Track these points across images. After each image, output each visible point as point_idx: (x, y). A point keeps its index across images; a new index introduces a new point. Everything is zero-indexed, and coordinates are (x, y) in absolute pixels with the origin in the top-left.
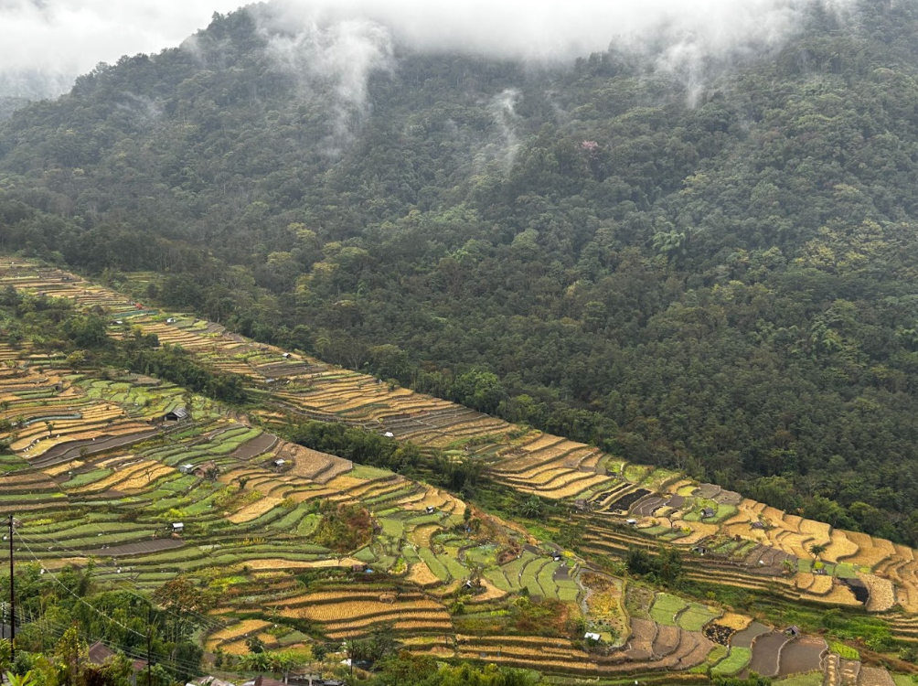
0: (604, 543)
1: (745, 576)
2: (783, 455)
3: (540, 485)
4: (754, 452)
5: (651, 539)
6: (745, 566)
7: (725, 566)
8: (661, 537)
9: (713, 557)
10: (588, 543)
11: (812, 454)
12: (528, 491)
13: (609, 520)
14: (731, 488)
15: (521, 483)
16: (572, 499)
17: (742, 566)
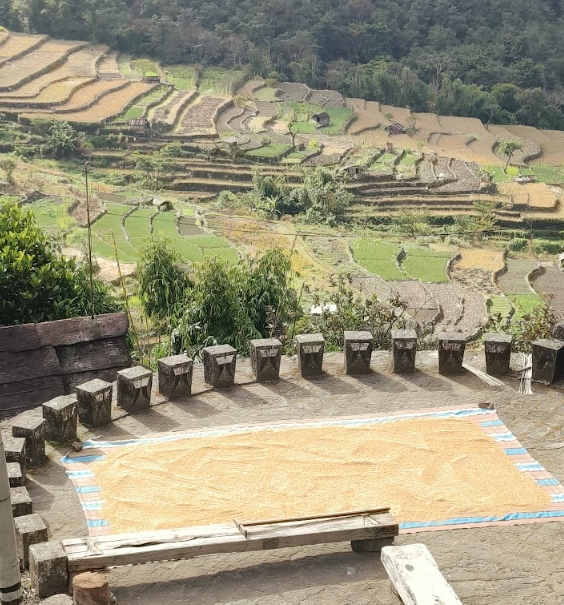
0: (197, 181)
1: (429, 199)
2: (370, 31)
3: (57, 104)
4: (327, 31)
5: (273, 164)
6: (424, 185)
7: (394, 189)
8: (284, 160)
9: (373, 178)
10: (172, 184)
11: (406, 26)
12: (44, 116)
13: (194, 145)
14: (323, 86)
15: (25, 106)
16: (120, 120)
17: (419, 185)
